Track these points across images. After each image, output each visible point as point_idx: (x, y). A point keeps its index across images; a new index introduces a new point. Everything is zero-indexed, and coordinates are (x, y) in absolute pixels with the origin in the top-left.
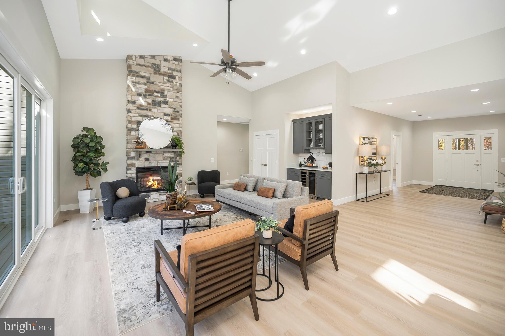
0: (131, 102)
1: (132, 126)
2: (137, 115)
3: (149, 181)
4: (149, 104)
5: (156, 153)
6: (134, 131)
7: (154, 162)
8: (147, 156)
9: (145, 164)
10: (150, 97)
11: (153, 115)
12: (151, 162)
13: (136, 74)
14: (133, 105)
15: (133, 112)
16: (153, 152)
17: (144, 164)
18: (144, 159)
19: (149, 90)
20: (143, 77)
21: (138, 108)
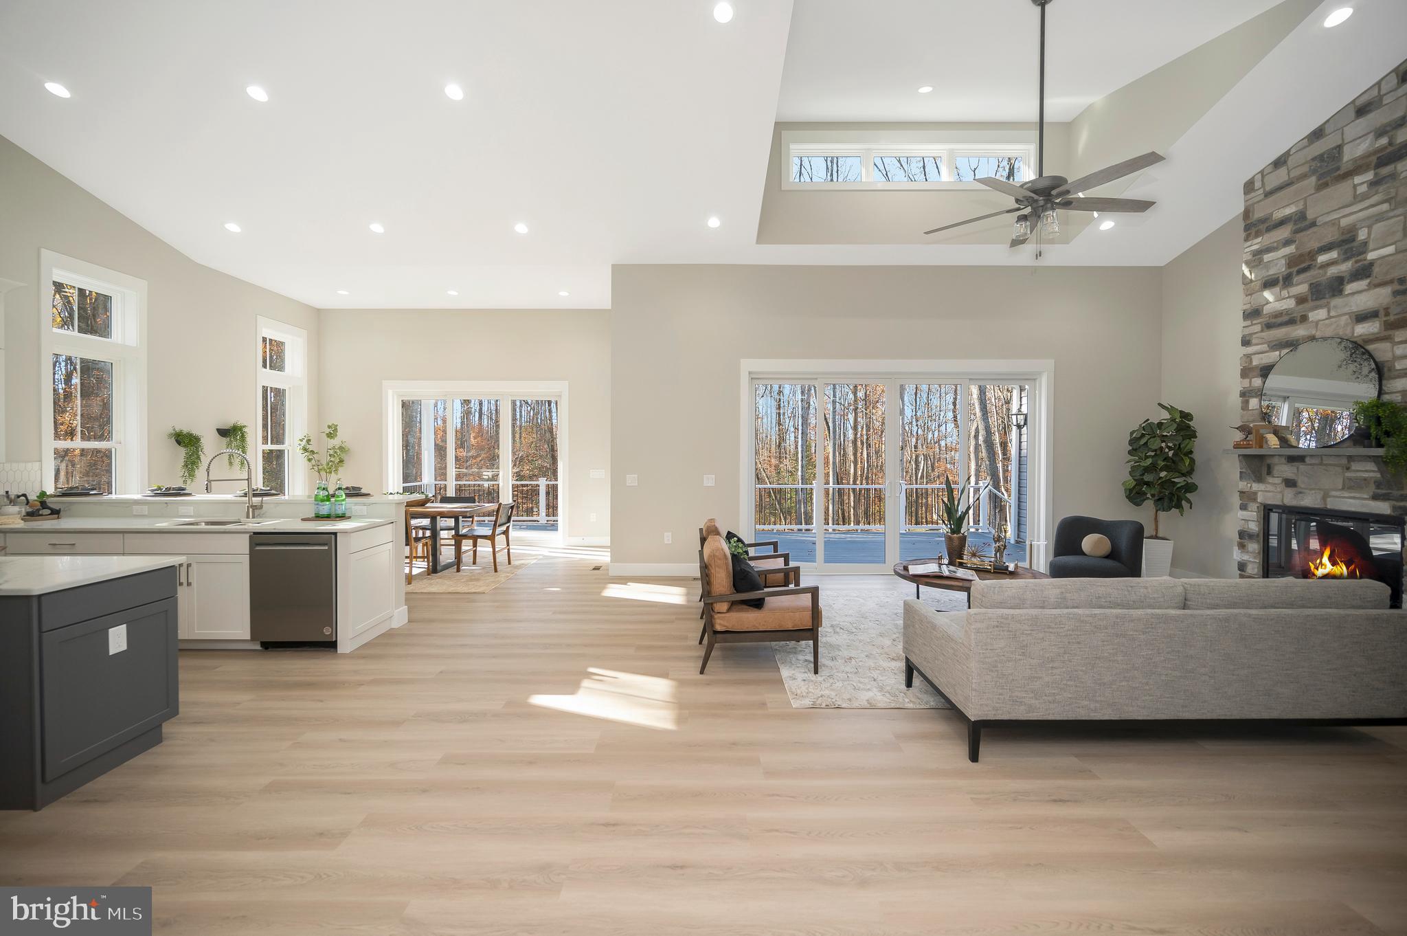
0: (1249, 314)
1: (1250, 382)
2: (1265, 347)
3: (1318, 561)
4: (1301, 300)
5: (1321, 464)
6: (1256, 397)
7: (1313, 492)
8: (1287, 471)
9: (1283, 496)
10: (1302, 276)
11: (1314, 332)
12: (1300, 493)
13: (1263, 227)
14: (1254, 322)
15: (1254, 341)
16: (1308, 460)
17: (1279, 496)
18: (1278, 481)
19: (1301, 255)
20: (1282, 223)
21: (1269, 326)
